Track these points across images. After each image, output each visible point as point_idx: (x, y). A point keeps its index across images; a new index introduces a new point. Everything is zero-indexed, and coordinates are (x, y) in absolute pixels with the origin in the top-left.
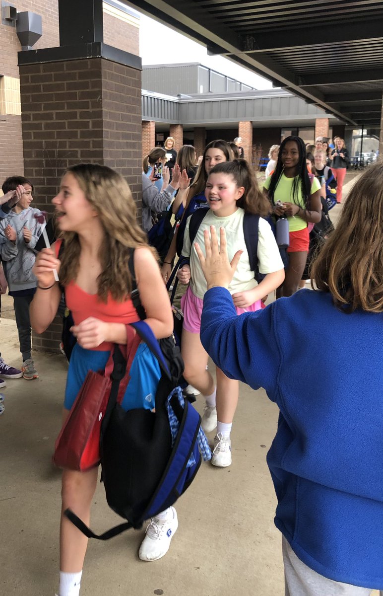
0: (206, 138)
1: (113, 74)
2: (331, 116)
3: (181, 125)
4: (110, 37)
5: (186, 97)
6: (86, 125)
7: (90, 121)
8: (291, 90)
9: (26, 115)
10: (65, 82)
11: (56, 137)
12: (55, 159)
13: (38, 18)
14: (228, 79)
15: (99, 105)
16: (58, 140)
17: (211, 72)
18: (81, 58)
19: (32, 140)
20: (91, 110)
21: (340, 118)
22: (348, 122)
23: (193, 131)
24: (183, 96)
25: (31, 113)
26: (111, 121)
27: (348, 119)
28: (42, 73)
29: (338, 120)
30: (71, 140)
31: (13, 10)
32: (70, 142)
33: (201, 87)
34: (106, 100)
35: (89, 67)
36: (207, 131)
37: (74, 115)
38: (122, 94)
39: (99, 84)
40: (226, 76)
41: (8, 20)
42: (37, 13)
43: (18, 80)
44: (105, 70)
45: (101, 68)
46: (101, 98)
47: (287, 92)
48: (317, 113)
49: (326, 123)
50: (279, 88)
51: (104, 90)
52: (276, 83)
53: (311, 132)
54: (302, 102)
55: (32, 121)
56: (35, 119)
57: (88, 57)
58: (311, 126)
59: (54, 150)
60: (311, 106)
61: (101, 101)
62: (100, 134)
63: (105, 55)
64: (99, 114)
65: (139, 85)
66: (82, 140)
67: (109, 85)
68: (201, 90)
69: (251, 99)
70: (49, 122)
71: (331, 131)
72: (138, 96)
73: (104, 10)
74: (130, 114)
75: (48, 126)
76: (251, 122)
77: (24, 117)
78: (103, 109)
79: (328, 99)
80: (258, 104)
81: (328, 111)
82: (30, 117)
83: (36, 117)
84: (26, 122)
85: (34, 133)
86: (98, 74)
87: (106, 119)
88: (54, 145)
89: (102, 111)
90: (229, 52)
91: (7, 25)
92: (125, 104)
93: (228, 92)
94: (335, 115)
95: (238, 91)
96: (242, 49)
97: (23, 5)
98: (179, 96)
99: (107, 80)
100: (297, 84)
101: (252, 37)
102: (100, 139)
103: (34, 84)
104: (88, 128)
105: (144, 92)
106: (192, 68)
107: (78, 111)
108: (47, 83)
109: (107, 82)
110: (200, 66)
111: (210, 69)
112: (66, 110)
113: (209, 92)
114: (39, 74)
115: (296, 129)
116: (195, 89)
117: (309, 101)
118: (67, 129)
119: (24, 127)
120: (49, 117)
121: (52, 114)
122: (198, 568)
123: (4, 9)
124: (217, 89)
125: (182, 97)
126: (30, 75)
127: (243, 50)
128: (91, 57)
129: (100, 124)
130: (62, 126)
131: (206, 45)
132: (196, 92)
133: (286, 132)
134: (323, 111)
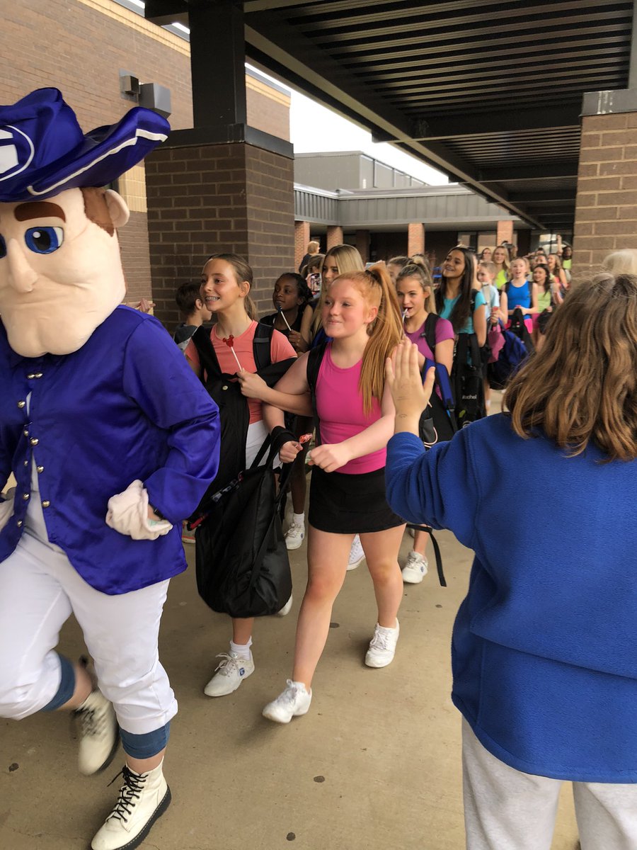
0: (370, 243)
1: (259, 163)
2: (516, 218)
3: (341, 227)
4: (255, 118)
5: (346, 193)
6: (227, 225)
7: (232, 220)
8: (470, 186)
9: (154, 212)
10: (201, 172)
11: (190, 240)
12: (189, 266)
13: (165, 92)
14: (396, 171)
15: (243, 200)
16: (193, 243)
17: (376, 162)
18: (220, 143)
19: (161, 242)
20: (232, 207)
21: (526, 220)
22: (535, 225)
23: (354, 235)
24: (343, 191)
25: (159, 210)
26: (258, 220)
27: (535, 222)
28: (172, 161)
29: (523, 222)
30: (209, 243)
31: (134, 81)
32: (208, 245)
33: (364, 181)
34: (251, 195)
35: (230, 154)
36: (371, 234)
37: (211, 213)
38: (270, 188)
39: (242, 175)
40: (393, 169)
41: (128, 93)
42: (164, 85)
43: (144, 169)
44: (249, 158)
45: (244, 155)
46: (245, 192)
47: (464, 189)
48: (499, 214)
49: (510, 227)
50: (456, 184)
51: (248, 182)
52: (453, 178)
53: (492, 237)
54: (482, 200)
55: (160, 220)
56: (163, 217)
57: (228, 142)
58: (492, 229)
59: (187, 255)
60: (493, 206)
61: (246, 196)
62: (244, 236)
63: (250, 139)
64: (243, 212)
65: (290, 177)
66: (222, 243)
67: (254, 177)
68: (364, 184)
69: (422, 197)
70: (181, 220)
71: (516, 236)
72: (290, 191)
73: (247, 85)
74: (280, 212)
75: (179, 226)
76: (423, 224)
77: (151, 214)
78: (248, 206)
79: (513, 198)
80: (431, 202)
81: (512, 213)
82: (157, 214)
83: (165, 215)
84: (152, 221)
85: (163, 234)
86: (241, 163)
87: (251, 218)
88: (188, 249)
89: (246, 208)
90: (397, 139)
91: (127, 99)
92: (274, 200)
93: (396, 187)
94: (521, 217)
95: (408, 187)
96: (413, 135)
97: (148, 75)
98: (338, 191)
99: (251, 171)
100: (477, 179)
101: (425, 122)
102: (244, 243)
103: (161, 174)
104: (230, 228)
105: (297, 186)
106: (354, 157)
107: (217, 208)
108: (178, 173)
109: (252, 173)
110: (362, 156)
111: (374, 160)
112: (202, 207)
113: (374, 187)
114: (169, 162)
115: (475, 234)
116: (357, 183)
117: (490, 199)
118: (203, 230)
119: (150, 227)
120: (182, 214)
121: (185, 211)
122: (365, 749)
123: (123, 78)
124: (383, 184)
125: (341, 193)
126: (157, 162)
127: (413, 137)
128: (233, 142)
129: (244, 224)
130: (197, 225)
131: (370, 130)
132: (358, 187)
133: (464, 236)
134: (506, 212)
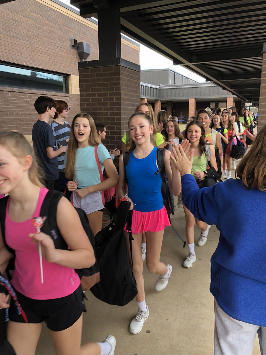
0: (173, 107)
1: (126, 74)
2: (235, 96)
3: (160, 100)
4: (124, 55)
5: (163, 86)
6: (112, 99)
7: (115, 97)
8: (215, 83)
9: (82, 94)
10: (102, 78)
11: (97, 106)
12: (96, 116)
13: (88, 45)
14: (184, 77)
15: (119, 89)
16: (98, 107)
17: (175, 73)
18: (110, 66)
19: (85, 107)
20: (115, 92)
21: (239, 97)
22: (243, 99)
23: (166, 103)
24: (161, 85)
25: (84, 93)
26: (125, 97)
27: (243, 97)
28: (90, 73)
29: (238, 98)
30: (105, 107)
31: (76, 41)
32: (104, 108)
33: (170, 81)
34: (122, 87)
35: (114, 70)
36: (173, 103)
37: (106, 95)
38: (131, 84)
39: (119, 79)
40: (183, 76)
41: (73, 46)
42: (88, 43)
43: (78, 77)
44: (122, 71)
45: (120, 71)
46: (120, 86)
47: (213, 84)
48: (227, 95)
49: (232, 99)
50: (209, 82)
51: (121, 82)
52: (208, 79)
53: (225, 104)
54: (220, 89)
55: (85, 97)
56: (86, 96)
57: (113, 65)
58: (225, 101)
59: (96, 112)
60: (225, 91)
61: (120, 87)
62: (119, 104)
63: (122, 64)
64: (119, 94)
65: (139, 79)
66: (110, 107)
67: (124, 79)
68: (170, 82)
69: (196, 87)
70: (93, 98)
71: (235, 103)
72: (138, 85)
73: (121, 42)
74: (134, 94)
75: (93, 100)
76: (195, 99)
77: (81, 95)
78: (121, 92)
79: (233, 88)
80: (199, 90)
81: (233, 94)
82: (84, 95)
83: (87, 95)
84: (82, 98)
85: (86, 103)
86: (119, 74)
87: (122, 96)
88: (96, 109)
89: (120, 92)
90: (184, 63)
91: (73, 49)
92: (132, 89)
93: (184, 84)
94: (237, 95)
95: (189, 83)
97: (81, 39)
98: (159, 85)
99: (123, 77)
100: (218, 80)
101: (195, 56)
102: (119, 107)
103: (86, 79)
104: (114, 101)
105: (142, 83)
106: (166, 71)
107: (108, 92)
108: (92, 78)
109: (123, 78)
110: (169, 71)
111: (174, 72)
112: (102, 92)
113: (174, 83)
114: (89, 73)
115: (217, 103)
116: (167, 82)
117: (224, 88)
118: (103, 102)
119: (81, 100)
120: (94, 95)
121: (95, 94)
122: (168, 320)
123: (71, 40)
124: (178, 82)
125: (161, 86)
126: (84, 74)
127: (191, 63)
128: (115, 65)
129: (119, 99)
130: (100, 100)
131: (173, 60)
132: (168, 84)
133: (212, 104)
134: (231, 93)
